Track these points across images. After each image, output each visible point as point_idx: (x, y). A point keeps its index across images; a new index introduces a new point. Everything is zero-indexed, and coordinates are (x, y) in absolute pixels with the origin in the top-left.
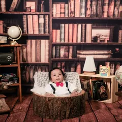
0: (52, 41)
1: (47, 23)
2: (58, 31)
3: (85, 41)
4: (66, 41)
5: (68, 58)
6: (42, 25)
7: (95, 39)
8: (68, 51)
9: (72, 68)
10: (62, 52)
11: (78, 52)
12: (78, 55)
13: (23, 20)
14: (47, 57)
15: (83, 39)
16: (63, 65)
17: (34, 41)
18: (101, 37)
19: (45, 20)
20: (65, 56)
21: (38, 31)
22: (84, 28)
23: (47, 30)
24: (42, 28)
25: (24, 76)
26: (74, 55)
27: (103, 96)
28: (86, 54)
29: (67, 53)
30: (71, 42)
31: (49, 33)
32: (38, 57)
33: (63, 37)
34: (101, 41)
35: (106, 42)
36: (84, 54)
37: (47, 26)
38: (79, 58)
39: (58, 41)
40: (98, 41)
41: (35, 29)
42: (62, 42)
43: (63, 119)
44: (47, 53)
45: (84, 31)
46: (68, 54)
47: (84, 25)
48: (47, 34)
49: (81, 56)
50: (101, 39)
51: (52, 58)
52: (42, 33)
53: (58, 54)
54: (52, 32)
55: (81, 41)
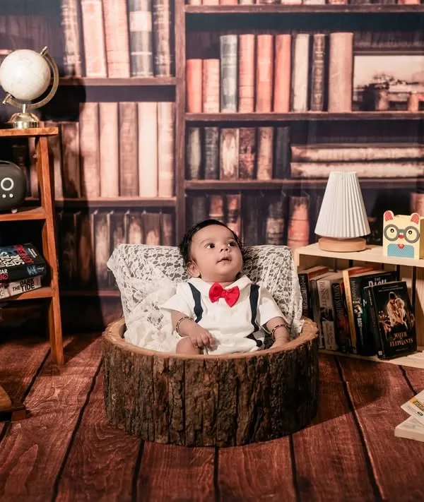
0: (187, 109)
1: (164, 32)
2: (213, 65)
3: (325, 107)
4: (246, 109)
5: (255, 176)
6: (145, 40)
7: (368, 96)
8: (256, 150)
9: (270, 222)
10: (231, 153)
11: (296, 151)
12: (294, 166)
13: (61, 18)
14: (166, 176)
15: (318, 96)
16: (233, 206)
17: (109, 109)
18: (392, 89)
19: (154, 18)
20: (241, 168)
21: (126, 67)
22: (319, 53)
23: (164, 59)
24: (144, 54)
25: (71, 253)
26: (280, 165)
27: (399, 340)
28: (328, 162)
29: (249, 157)
30: (265, 109)
31: (173, 72)
32: (128, 176)
33: (231, 91)
34: (392, 105)
35: (414, 108)
36: (319, 162)
37: (164, 45)
38: (300, 176)
39: (212, 107)
40: (382, 105)
41: (113, 56)
42: (230, 109)
43: (227, 445)
44: (166, 158)
45: (319, 62)
46: (255, 162)
47: (319, 37)
48: (165, 78)
49: (309, 170)
50: (394, 98)
51: (188, 176)
52: (144, 73)
53: (211, 161)
54: (187, 67)
55: (309, 107)
